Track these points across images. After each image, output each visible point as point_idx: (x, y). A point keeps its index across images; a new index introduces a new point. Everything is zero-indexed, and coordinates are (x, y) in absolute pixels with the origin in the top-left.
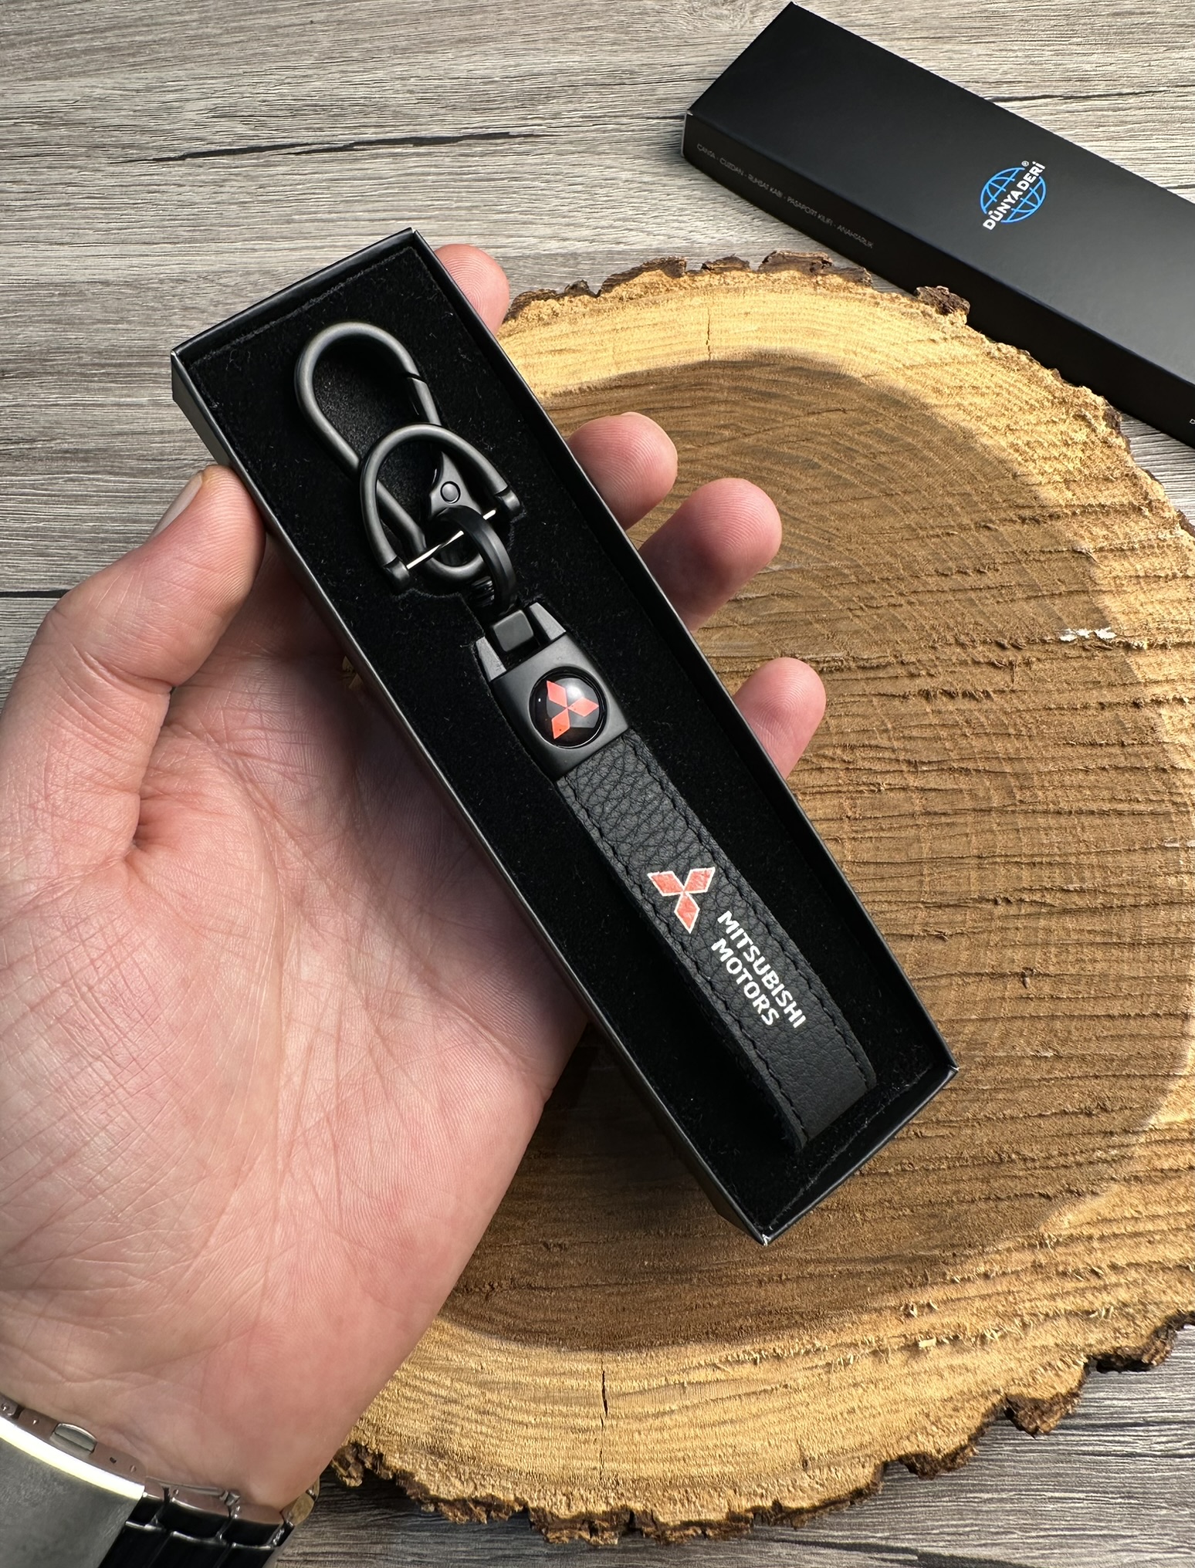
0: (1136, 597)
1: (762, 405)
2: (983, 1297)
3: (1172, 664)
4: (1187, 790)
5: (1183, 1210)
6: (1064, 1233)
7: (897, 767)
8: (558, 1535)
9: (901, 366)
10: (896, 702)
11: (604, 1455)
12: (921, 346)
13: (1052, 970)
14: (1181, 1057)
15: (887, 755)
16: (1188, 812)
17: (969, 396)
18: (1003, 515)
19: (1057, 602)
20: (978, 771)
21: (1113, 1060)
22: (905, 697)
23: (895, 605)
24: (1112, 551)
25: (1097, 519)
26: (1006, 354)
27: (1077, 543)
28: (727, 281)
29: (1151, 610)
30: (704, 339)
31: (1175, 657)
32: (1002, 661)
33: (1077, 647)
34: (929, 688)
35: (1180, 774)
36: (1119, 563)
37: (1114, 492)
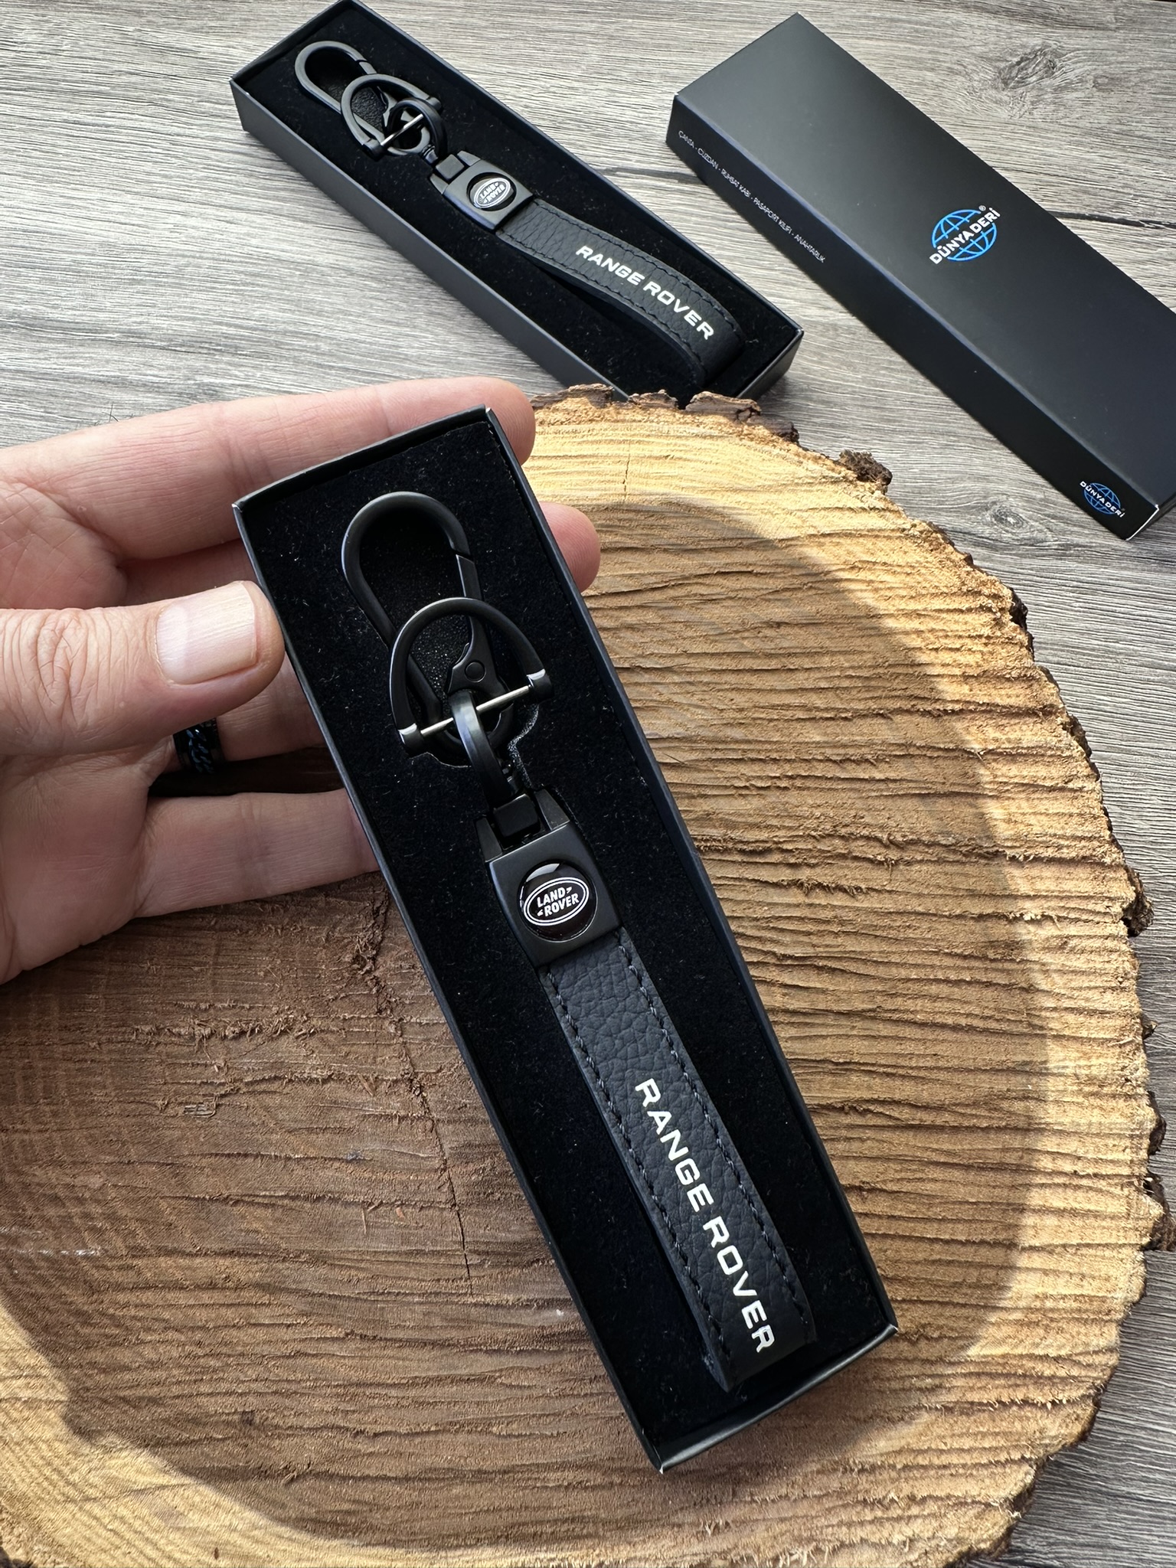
0: (1020, 805)
1: (671, 557)
2: (782, 1520)
3: (1047, 880)
4: (1043, 1014)
5: (987, 1445)
6: (871, 1460)
7: (761, 958)
9: (815, 532)
10: (771, 890)
12: (838, 513)
13: (890, 1187)
14: (1003, 1288)
15: (753, 944)
16: (1044, 1036)
17: (881, 573)
18: (898, 704)
19: (941, 801)
20: (843, 971)
21: (940, 1286)
22: (776, 885)
23: (779, 788)
24: (1001, 754)
25: (991, 718)
26: (921, 532)
27: (968, 742)
28: (651, 418)
29: (1032, 820)
30: (621, 479)
31: (1049, 872)
32: (879, 858)
33: (955, 852)
34: (804, 878)
35: (1040, 995)
36: (1007, 767)
37: (1010, 692)
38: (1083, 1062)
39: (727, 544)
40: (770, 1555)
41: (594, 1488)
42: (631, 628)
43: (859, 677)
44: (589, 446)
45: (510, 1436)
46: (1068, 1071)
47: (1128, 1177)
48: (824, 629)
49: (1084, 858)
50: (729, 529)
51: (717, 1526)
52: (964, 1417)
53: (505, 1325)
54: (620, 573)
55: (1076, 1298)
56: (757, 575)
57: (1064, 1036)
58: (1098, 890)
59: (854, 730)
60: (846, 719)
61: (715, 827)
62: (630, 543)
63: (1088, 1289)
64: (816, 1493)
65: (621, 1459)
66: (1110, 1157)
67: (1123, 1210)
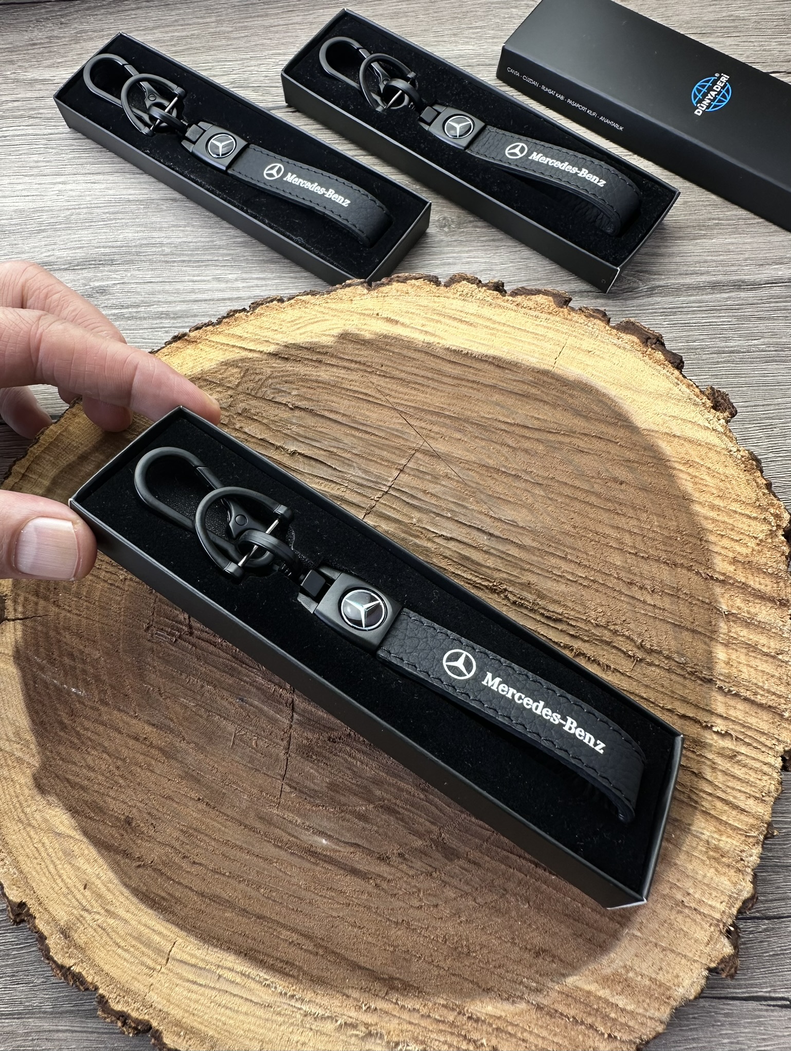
0: (740, 656)
1: (568, 415)
2: (410, 1023)
3: (739, 711)
4: (701, 794)
6: (478, 1014)
8: (106, 1016)
9: (670, 432)
11: (152, 987)
12: (690, 425)
14: (605, 951)
16: (696, 808)
17: (705, 473)
18: (683, 561)
19: (686, 633)
23: (581, 584)
24: (739, 618)
25: (742, 593)
26: (742, 456)
27: (720, 603)
28: (589, 324)
29: (744, 669)
30: (556, 355)
31: (741, 706)
32: (630, 653)
33: (683, 669)
34: (576, 646)
35: (704, 781)
36: (740, 629)
37: (762, 581)
38: (716, 836)
39: (608, 419)
40: (395, 1039)
41: (306, 950)
42: (526, 451)
43: (662, 534)
44: (543, 329)
45: (268, 898)
46: (703, 836)
47: (718, 920)
48: (652, 496)
49: (770, 706)
50: (613, 411)
51: (369, 1007)
52: (548, 1017)
53: (289, 834)
54: (531, 414)
55: (651, 979)
56: (620, 445)
57: (709, 814)
58: (772, 731)
59: (646, 567)
60: (643, 557)
61: (531, 593)
62: (545, 398)
63: (660, 977)
64: (437, 1017)
65: (328, 942)
66: (710, 903)
67: (706, 939)
